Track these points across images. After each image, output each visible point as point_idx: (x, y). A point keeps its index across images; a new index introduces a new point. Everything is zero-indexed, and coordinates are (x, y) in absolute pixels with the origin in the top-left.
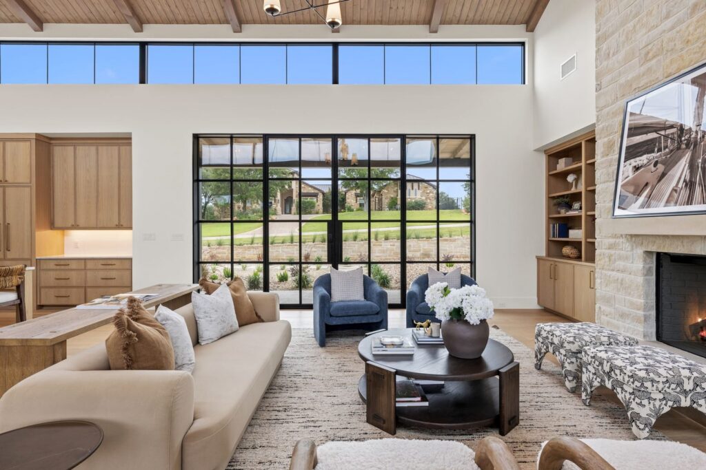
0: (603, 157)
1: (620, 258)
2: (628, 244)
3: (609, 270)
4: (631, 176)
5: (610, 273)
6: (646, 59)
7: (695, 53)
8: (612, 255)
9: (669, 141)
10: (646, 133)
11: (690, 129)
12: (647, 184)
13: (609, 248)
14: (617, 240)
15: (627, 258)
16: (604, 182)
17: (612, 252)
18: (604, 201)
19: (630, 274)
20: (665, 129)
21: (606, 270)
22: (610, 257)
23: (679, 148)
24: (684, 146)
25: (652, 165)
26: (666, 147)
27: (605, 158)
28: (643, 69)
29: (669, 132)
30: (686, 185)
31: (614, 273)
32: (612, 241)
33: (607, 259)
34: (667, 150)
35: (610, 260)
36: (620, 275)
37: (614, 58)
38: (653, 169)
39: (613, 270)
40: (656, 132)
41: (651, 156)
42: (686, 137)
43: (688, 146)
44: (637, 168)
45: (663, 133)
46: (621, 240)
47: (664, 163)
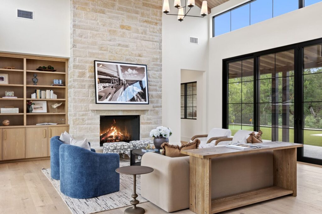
0: (78, 77)
1: (89, 119)
2: (93, 114)
3: (82, 125)
4: (102, 89)
5: (82, 126)
6: (101, 49)
7: (119, 58)
8: (84, 119)
9: (116, 81)
10: (106, 76)
11: (122, 80)
12: (110, 93)
13: (82, 116)
14: (87, 112)
15: (92, 119)
16: (79, 88)
17: (84, 117)
18: (79, 96)
19: (94, 124)
20: (114, 77)
21: (80, 125)
22: (83, 119)
23: (120, 85)
24: (121, 84)
25: (111, 87)
26: (115, 83)
27: (79, 78)
28: (100, 52)
29: (115, 78)
30: (124, 96)
31: (85, 126)
32: (85, 113)
33: (81, 121)
34: (116, 84)
35: (83, 120)
36: (89, 126)
37: (85, 39)
38: (112, 89)
39: (84, 124)
40: (110, 77)
41: (110, 84)
42: (122, 82)
43: (122, 84)
44: (104, 87)
45: (113, 78)
46: (89, 112)
47: (115, 88)
